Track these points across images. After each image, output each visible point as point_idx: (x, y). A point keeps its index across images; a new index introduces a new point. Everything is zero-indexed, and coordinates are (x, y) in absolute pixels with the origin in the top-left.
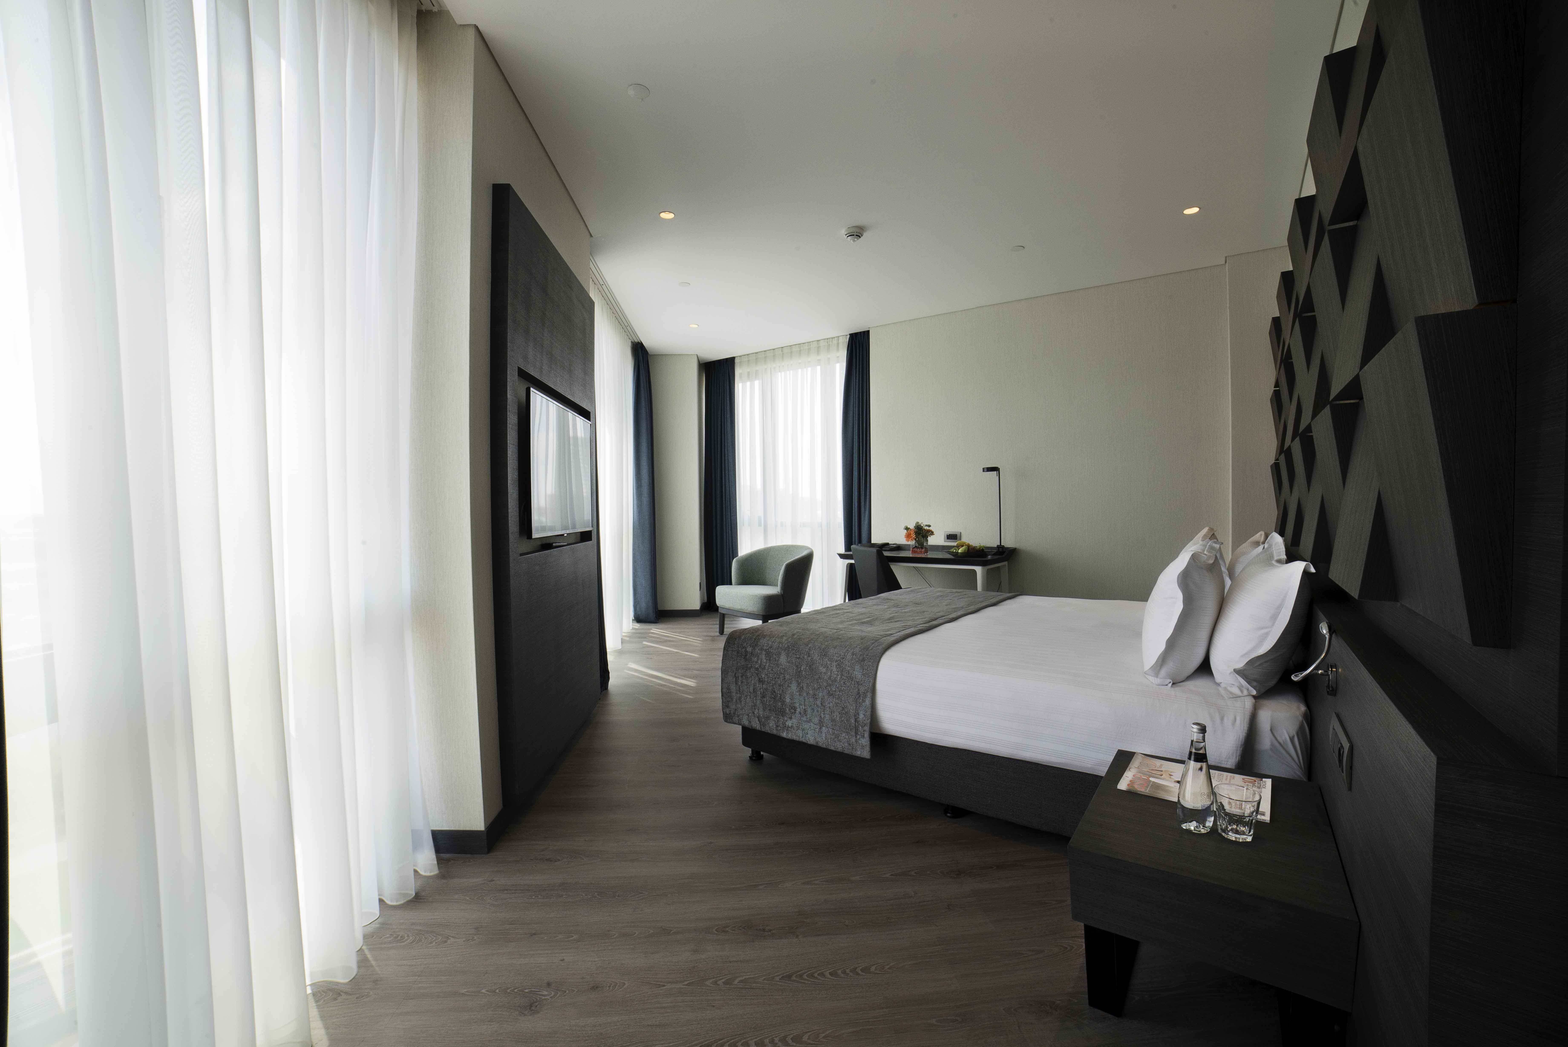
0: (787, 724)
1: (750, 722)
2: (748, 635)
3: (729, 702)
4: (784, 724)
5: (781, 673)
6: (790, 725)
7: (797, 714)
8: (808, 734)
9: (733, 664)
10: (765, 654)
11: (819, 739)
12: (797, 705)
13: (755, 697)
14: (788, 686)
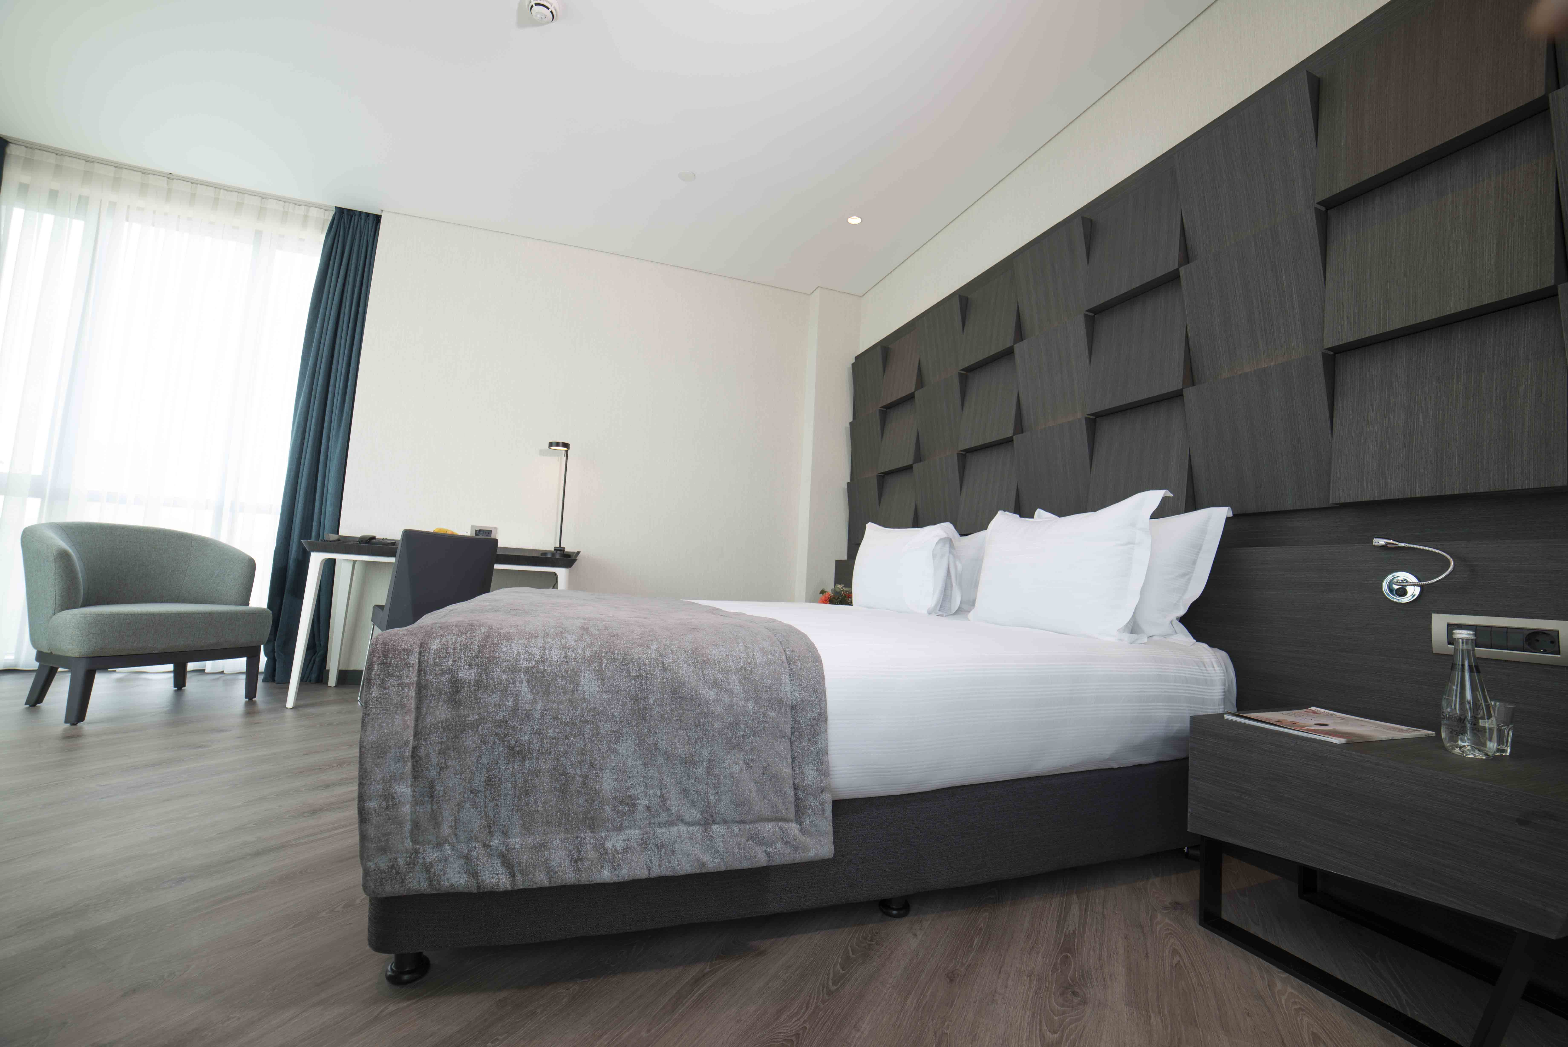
0: (609, 845)
1: (475, 874)
2: (452, 638)
3: (390, 834)
4: (600, 848)
5: (587, 721)
6: (620, 846)
7: (640, 813)
8: (674, 852)
9: (404, 721)
10: (528, 682)
11: (706, 858)
12: (638, 791)
13: (493, 799)
14: (609, 749)
